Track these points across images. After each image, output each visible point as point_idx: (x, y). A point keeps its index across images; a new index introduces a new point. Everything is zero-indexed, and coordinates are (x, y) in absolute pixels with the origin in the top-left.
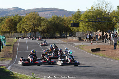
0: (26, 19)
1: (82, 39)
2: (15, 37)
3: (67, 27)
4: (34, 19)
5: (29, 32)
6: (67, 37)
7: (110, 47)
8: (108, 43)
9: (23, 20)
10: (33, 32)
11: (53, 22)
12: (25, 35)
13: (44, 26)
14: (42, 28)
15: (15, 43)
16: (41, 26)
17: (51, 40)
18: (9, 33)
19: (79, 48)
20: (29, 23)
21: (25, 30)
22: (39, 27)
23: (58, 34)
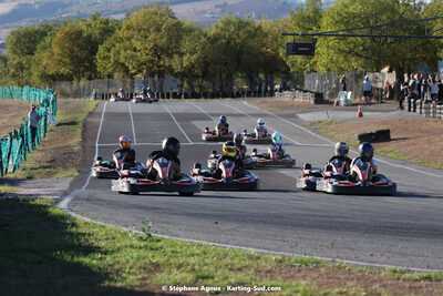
0: (128, 28)
1: (326, 98)
2: (89, 95)
3: (273, 57)
4: (158, 30)
5: (139, 76)
6: (272, 94)
8: (418, 111)
9: (119, 33)
10: (152, 74)
11: (224, 41)
12: (124, 85)
13: (192, 54)
14: (187, 60)
15: (91, 114)
16: (182, 55)
17: (217, 101)
18: (69, 78)
19: (315, 130)
20: (139, 43)
21: (127, 70)
22: (176, 56)
23: (240, 83)
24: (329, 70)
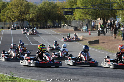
0: (11, 5)
1: (79, 28)
4: (21, 6)
5: (15, 21)
7: (111, 39)
8: (109, 33)
9: (8, 7)
10: (19, 20)
11: (44, 9)
12: (10, 24)
13: (33, 14)
14: (31, 16)
16: (30, 14)
17: (41, 30)
20: (15, 10)
21: (11, 19)
22: (28, 14)
23: (50, 23)
24: (79, 19)
